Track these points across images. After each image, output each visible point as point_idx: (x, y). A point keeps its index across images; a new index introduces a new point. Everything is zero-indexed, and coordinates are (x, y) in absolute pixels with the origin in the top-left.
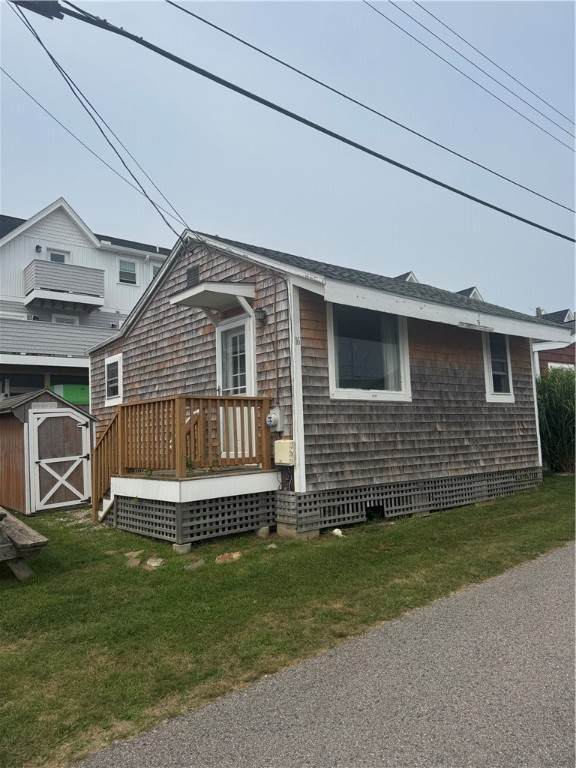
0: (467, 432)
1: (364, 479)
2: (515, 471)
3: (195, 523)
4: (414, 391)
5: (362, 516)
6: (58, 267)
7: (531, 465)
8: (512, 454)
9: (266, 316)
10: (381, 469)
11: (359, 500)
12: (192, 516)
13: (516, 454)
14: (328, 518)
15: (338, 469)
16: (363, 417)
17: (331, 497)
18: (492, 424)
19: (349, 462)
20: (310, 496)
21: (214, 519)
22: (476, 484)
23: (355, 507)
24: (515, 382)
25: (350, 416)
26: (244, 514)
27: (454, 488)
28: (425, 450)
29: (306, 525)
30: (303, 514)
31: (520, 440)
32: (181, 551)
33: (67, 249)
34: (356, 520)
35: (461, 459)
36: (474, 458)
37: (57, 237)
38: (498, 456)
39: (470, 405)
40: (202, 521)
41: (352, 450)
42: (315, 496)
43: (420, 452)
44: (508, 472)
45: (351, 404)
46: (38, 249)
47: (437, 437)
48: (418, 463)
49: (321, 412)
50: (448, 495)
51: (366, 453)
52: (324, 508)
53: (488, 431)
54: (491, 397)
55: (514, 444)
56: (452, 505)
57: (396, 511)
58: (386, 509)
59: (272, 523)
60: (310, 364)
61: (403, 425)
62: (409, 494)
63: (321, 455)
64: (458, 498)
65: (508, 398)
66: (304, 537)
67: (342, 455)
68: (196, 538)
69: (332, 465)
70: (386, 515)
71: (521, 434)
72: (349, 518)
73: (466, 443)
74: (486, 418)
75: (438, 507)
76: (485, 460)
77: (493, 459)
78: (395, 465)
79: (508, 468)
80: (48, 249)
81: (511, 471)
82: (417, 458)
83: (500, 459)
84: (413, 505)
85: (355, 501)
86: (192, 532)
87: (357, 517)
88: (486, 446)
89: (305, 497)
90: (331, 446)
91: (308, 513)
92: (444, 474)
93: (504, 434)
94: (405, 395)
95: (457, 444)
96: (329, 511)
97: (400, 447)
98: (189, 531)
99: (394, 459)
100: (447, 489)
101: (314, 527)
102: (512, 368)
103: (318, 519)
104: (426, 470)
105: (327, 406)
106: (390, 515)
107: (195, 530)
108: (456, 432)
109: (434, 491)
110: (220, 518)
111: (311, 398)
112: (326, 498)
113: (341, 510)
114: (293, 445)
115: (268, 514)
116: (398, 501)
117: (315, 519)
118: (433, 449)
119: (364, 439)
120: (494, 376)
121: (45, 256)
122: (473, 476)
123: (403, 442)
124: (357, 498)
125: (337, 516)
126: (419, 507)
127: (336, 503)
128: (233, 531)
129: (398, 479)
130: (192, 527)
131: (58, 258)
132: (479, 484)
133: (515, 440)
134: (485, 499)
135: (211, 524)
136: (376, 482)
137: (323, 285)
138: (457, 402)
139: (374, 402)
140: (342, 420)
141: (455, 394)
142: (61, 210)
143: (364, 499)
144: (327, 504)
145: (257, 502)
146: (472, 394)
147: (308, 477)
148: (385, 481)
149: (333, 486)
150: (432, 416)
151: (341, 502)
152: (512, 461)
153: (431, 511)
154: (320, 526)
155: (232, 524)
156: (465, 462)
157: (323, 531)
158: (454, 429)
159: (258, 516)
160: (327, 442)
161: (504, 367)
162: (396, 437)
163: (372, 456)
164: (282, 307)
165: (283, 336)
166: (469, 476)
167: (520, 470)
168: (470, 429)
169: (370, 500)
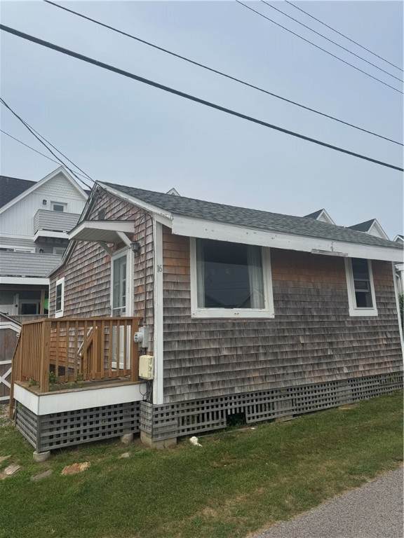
0: (331, 343)
1: (224, 389)
2: (380, 375)
3: (55, 432)
4: (277, 308)
5: (223, 423)
6: (58, 215)
7: (395, 370)
8: (376, 361)
9: (140, 248)
10: (243, 380)
11: (220, 408)
12: (52, 426)
13: (381, 361)
14: (186, 427)
15: (197, 381)
16: (225, 333)
17: (191, 407)
18: (355, 335)
19: (210, 374)
20: (167, 407)
21: (75, 429)
22: (340, 389)
23: (215, 415)
24: (377, 298)
25: (211, 333)
26: (107, 423)
27: (317, 393)
28: (288, 360)
29: (163, 434)
30: (160, 424)
31: (384, 348)
32: (38, 459)
33: (64, 201)
34: (216, 427)
35: (325, 367)
36: (339, 366)
37: (59, 194)
38: (362, 363)
39: (333, 319)
40: (62, 431)
41: (213, 363)
42: (173, 407)
43: (282, 363)
44: (372, 377)
45: (214, 321)
46: (45, 202)
47: (300, 349)
48: (281, 372)
49: (182, 330)
50: (311, 400)
51: (227, 365)
52: (183, 418)
53: (351, 342)
54: (354, 311)
55: (378, 352)
56: (317, 409)
57: (258, 417)
58: (247, 416)
59: (136, 431)
60: (172, 288)
61: (265, 338)
62: (271, 401)
63: (181, 369)
64: (322, 403)
65: (372, 312)
66: (159, 446)
67: (202, 367)
68: (55, 447)
69: (191, 378)
70: (248, 421)
71: (385, 342)
72: (208, 426)
73: (329, 353)
74: (349, 330)
75: (302, 411)
76: (348, 368)
77: (357, 366)
78: (257, 374)
79: (372, 374)
80: (52, 202)
81: (375, 376)
82: (279, 368)
83: (364, 366)
84: (276, 410)
85: (215, 409)
86: (51, 440)
87: (218, 424)
88: (349, 355)
89: (162, 408)
90: (190, 360)
91: (165, 423)
92: (308, 382)
93: (368, 344)
94: (267, 311)
95: (320, 354)
96: (188, 420)
97: (262, 358)
98: (48, 441)
99: (255, 370)
100: (311, 395)
101: (171, 436)
102: (375, 286)
103: (176, 428)
104: (289, 378)
105: (189, 324)
106: (252, 421)
107: (55, 439)
108: (319, 344)
109: (297, 397)
110: (82, 427)
111: (172, 318)
112: (186, 407)
113: (200, 418)
114: (152, 361)
115: (133, 422)
116: (260, 408)
117: (173, 428)
118: (296, 360)
119: (225, 353)
120: (357, 293)
121: (49, 207)
122: (337, 382)
123: (265, 354)
124: (217, 406)
125: (196, 425)
126: (282, 412)
127: (196, 412)
128: (95, 439)
129: (260, 388)
130: (51, 437)
131: (59, 208)
132: (343, 389)
133: (379, 349)
134: (349, 402)
135: (72, 433)
136: (237, 391)
137: (171, 221)
138: (320, 317)
139: (235, 319)
140: (203, 336)
141: (318, 310)
142: (61, 174)
143: (224, 408)
144: (186, 414)
145: (121, 412)
146: (335, 310)
147: (165, 390)
148: (247, 390)
149: (193, 397)
150: (295, 330)
151: (201, 411)
152: (376, 367)
153: (294, 416)
154: (176, 435)
155: (95, 432)
156: (329, 370)
157: (179, 439)
158: (317, 341)
159: (121, 424)
160: (187, 357)
161: (367, 286)
162: (258, 350)
163: (233, 368)
164: (149, 240)
165: (149, 264)
166: (334, 383)
167: (385, 375)
168: (334, 340)
169: (232, 408)
